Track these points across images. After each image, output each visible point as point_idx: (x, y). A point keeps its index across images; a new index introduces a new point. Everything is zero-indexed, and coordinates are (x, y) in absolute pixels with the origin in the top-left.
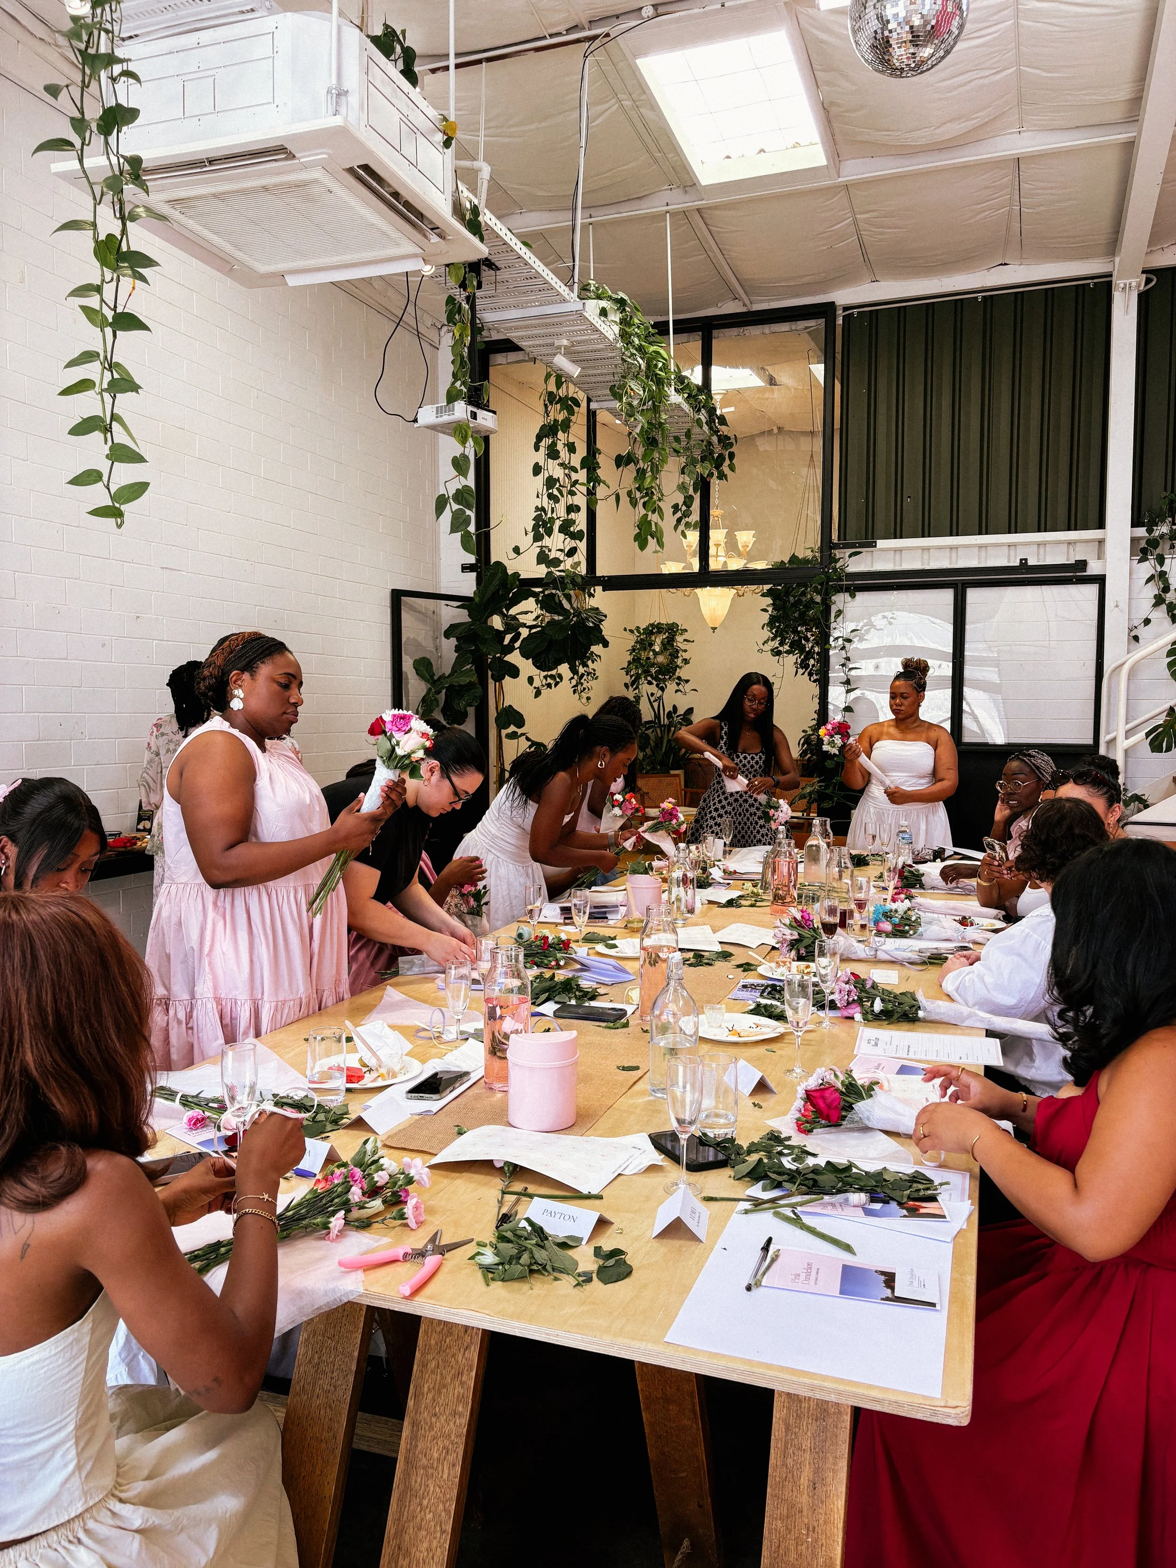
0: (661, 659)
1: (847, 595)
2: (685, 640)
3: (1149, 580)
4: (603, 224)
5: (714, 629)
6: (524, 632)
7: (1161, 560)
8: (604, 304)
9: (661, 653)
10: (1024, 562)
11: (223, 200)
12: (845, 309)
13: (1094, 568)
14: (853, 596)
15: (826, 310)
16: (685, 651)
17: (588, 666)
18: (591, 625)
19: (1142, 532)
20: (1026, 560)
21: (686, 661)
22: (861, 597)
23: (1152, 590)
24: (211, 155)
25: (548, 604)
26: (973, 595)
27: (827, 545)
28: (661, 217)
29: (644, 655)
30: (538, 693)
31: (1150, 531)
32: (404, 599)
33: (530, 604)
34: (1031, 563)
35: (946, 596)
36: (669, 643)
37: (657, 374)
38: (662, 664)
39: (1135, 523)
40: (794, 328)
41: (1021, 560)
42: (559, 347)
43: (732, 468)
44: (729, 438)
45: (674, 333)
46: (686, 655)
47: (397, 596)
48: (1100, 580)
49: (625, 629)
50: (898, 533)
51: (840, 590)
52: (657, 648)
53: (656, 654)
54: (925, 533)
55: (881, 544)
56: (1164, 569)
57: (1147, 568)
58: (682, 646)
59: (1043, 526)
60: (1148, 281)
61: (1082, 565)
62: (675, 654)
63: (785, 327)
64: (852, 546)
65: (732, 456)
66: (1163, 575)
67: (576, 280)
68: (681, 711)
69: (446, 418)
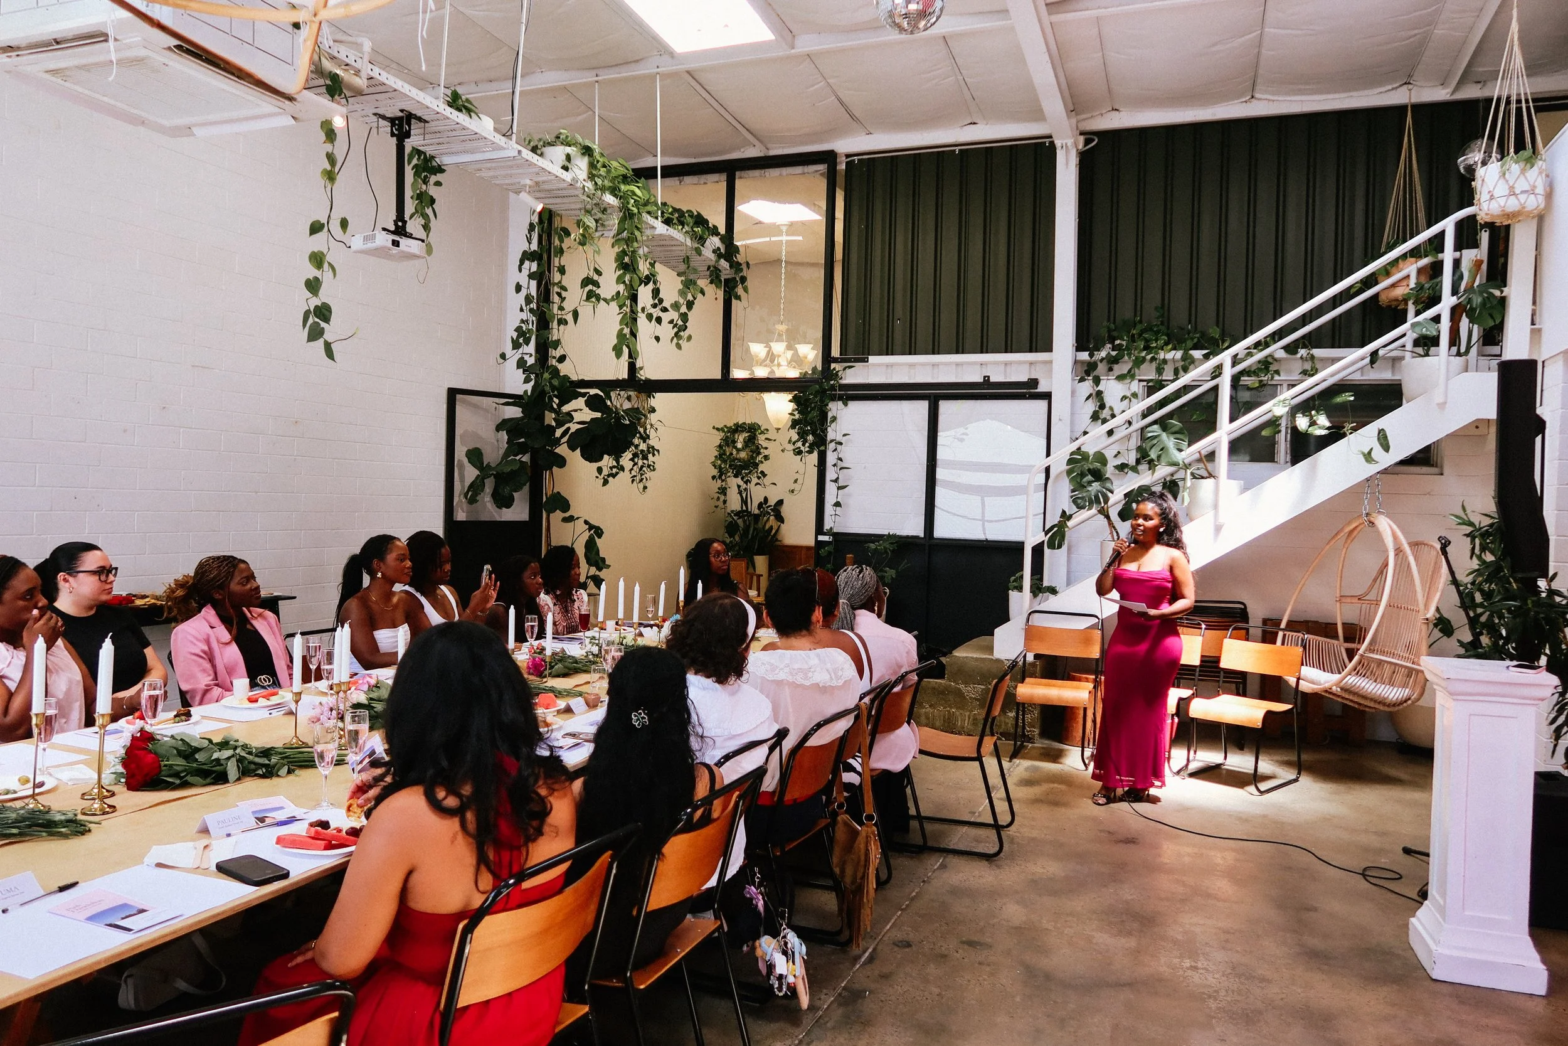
0: (743, 455)
1: (840, 403)
2: (766, 439)
3: (1087, 399)
4: (612, 82)
5: (778, 429)
6: (574, 427)
7: (1097, 381)
8: (568, 150)
9: (743, 449)
10: (987, 379)
11: (89, 71)
12: (847, 156)
13: (1042, 388)
14: (846, 405)
15: (828, 158)
16: (766, 448)
17: (647, 459)
18: (628, 422)
19: (1084, 356)
20: (989, 377)
21: (766, 458)
22: (853, 405)
23: (1091, 407)
24: (58, 36)
25: (593, 403)
26: (945, 407)
27: (827, 358)
28: (652, 77)
29: (728, 450)
30: (606, 482)
31: (1091, 355)
32: (458, 396)
33: (579, 403)
34: (992, 380)
35: (923, 406)
36: (751, 441)
37: (629, 209)
38: (743, 459)
39: (1080, 348)
40: (806, 171)
41: (985, 377)
42: (525, 186)
43: (746, 290)
44: (741, 264)
45: (662, 177)
46: (766, 452)
47: (453, 394)
48: (1047, 396)
49: (714, 428)
50: (889, 351)
51: (833, 398)
52: (739, 445)
53: (738, 450)
54: (911, 352)
55: (872, 359)
56: (1100, 388)
57: (1087, 387)
58: (764, 444)
59: (1009, 348)
60: (1087, 142)
61: (1034, 383)
62: (757, 451)
63: (798, 170)
64: (849, 360)
65: (743, 280)
66: (1099, 394)
67: (515, 130)
68: (772, 502)
69: (370, 245)
